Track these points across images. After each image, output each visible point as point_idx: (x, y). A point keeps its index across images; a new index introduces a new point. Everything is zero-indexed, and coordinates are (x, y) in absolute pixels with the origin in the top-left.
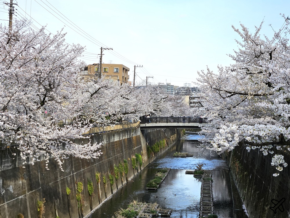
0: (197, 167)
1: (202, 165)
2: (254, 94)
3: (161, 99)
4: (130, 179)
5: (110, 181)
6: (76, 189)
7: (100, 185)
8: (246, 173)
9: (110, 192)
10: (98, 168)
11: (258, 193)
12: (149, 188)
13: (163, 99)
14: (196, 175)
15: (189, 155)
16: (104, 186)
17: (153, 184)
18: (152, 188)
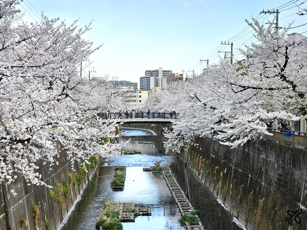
0: (155, 164)
1: (160, 162)
2: (268, 88)
3: (112, 94)
4: (90, 179)
5: (78, 181)
6: (56, 191)
7: (72, 186)
8: (217, 167)
9: (78, 193)
10: (69, 168)
11: (243, 187)
12: (115, 187)
13: (114, 94)
14: (155, 172)
15: (137, 152)
16: (74, 186)
17: (117, 183)
18: (118, 187)
